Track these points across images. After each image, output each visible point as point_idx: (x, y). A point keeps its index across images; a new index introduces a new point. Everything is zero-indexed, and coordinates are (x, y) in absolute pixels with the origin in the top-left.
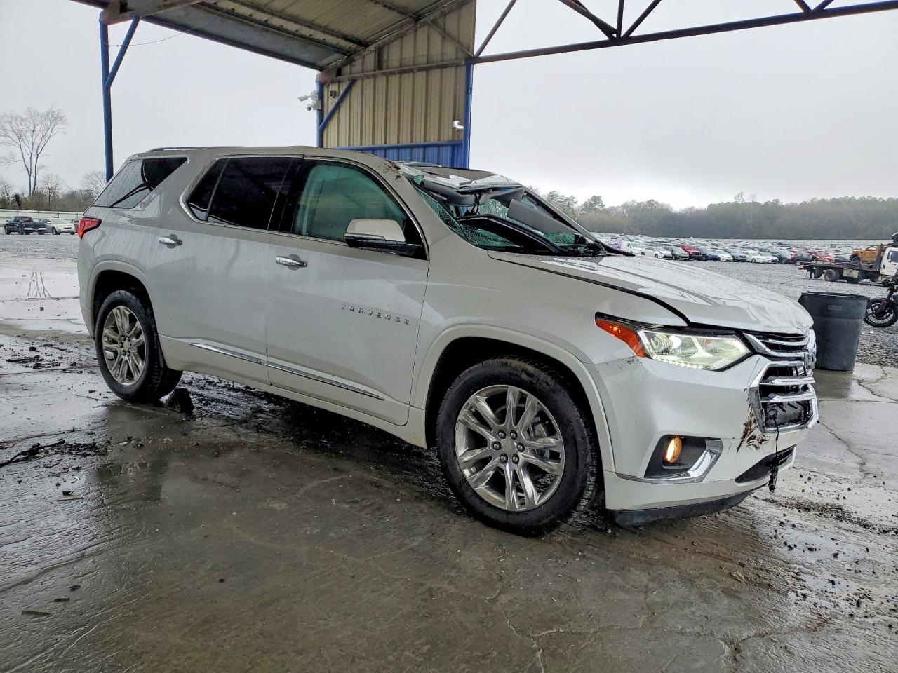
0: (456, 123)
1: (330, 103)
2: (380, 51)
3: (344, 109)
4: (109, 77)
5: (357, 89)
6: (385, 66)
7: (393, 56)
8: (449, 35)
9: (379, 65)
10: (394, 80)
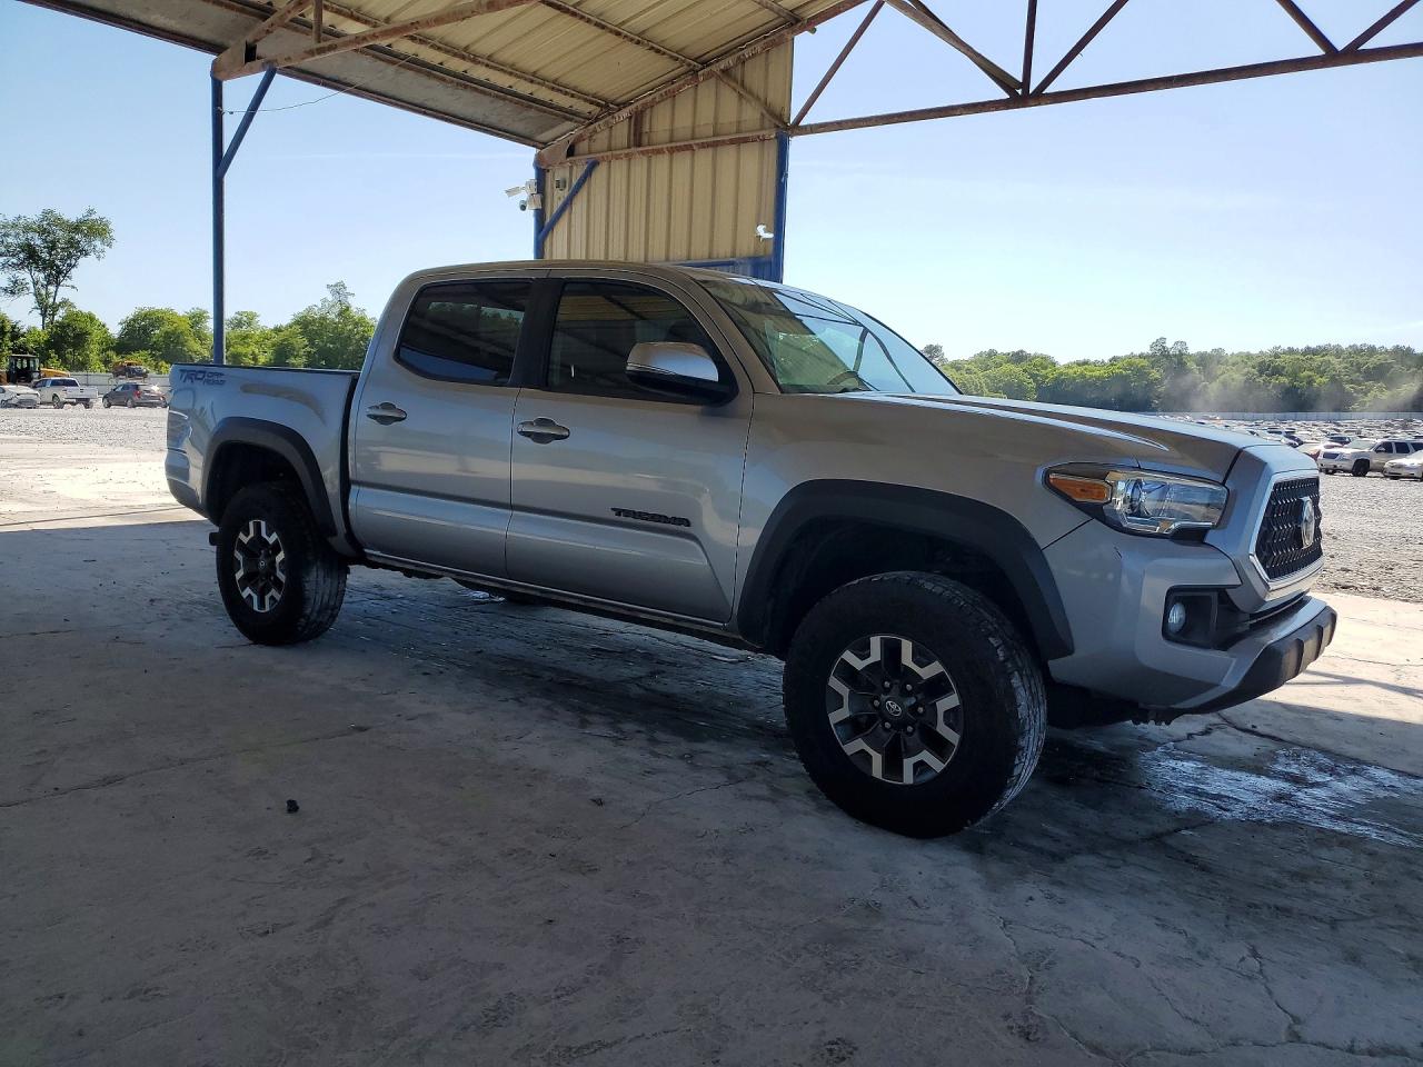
0: (761, 230)
1: (557, 197)
2: (637, 120)
3: (579, 205)
4: (221, 162)
5: (600, 174)
6: (645, 139)
7: (660, 124)
8: (751, 93)
9: (638, 138)
10: (661, 163)
